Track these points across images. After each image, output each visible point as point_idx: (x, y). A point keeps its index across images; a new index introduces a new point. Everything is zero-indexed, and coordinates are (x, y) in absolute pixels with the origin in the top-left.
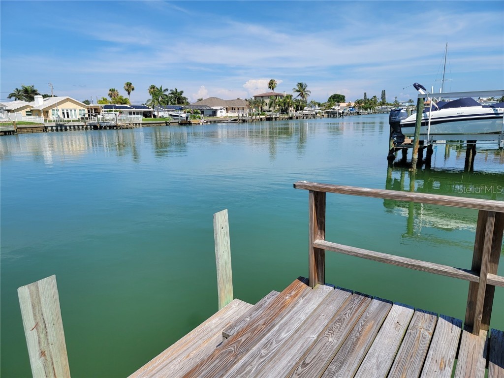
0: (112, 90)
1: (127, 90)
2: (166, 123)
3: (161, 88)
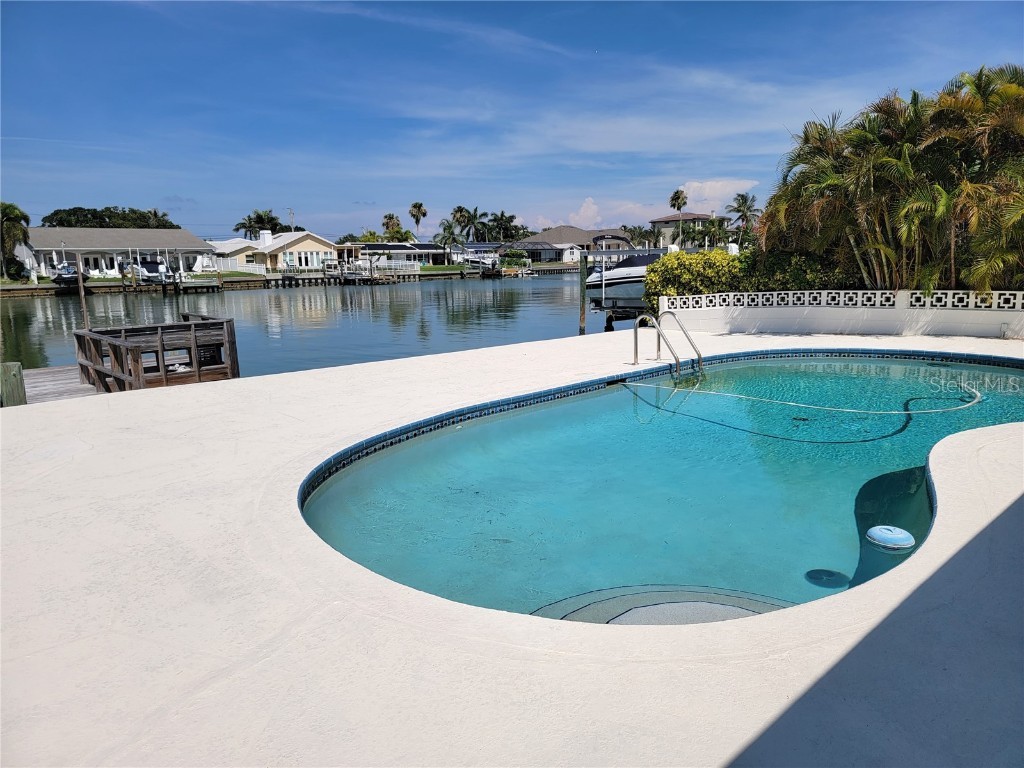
0: (390, 217)
1: (413, 216)
3: (476, 210)
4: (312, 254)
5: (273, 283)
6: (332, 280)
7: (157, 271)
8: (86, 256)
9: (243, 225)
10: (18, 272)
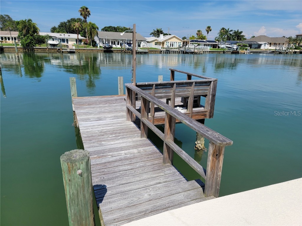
0: (199, 31)
1: (207, 31)
2: (224, 52)
4: (175, 43)
5: (163, 52)
6: (181, 52)
7: (131, 46)
8: (112, 41)
9: (153, 33)
10: (94, 44)
